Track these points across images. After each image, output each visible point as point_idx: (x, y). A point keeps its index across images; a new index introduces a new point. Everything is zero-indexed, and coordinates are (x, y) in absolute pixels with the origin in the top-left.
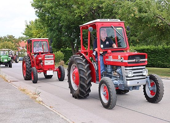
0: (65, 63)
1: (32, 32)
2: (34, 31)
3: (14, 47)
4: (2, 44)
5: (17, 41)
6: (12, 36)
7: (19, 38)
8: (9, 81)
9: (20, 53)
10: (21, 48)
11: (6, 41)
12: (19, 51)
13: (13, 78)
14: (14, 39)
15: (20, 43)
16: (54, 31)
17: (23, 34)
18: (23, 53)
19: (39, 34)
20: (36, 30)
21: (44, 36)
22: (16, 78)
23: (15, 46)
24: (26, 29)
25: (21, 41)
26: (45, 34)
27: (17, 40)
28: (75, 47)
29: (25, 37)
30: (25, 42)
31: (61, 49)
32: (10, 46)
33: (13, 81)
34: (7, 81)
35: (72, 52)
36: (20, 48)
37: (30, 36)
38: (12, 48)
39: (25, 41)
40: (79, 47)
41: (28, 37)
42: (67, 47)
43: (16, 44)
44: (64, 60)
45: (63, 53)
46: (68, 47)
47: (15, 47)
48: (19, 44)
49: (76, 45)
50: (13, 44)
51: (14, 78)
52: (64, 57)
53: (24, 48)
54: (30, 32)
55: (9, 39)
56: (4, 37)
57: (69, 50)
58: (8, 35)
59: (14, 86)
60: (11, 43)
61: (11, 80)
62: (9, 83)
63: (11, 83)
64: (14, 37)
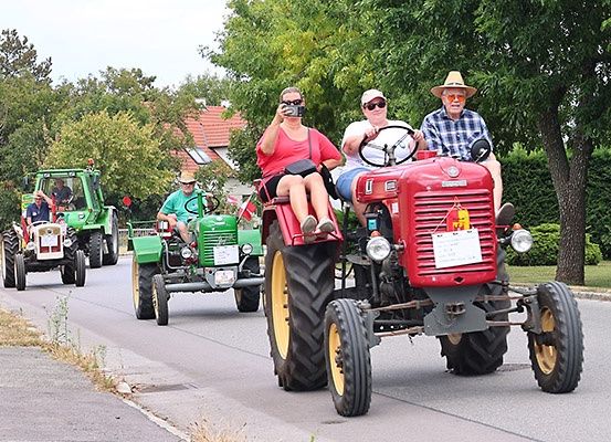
1: (274, 46)
2: (285, 40)
3: (151, 147)
4: (71, 135)
5: (175, 110)
6: (139, 73)
7: (188, 88)
8: (125, 388)
10: (201, 156)
11: (96, 111)
13: (148, 362)
14: (152, 97)
15: (190, 123)
16: (423, 31)
17: (215, 60)
18: (210, 188)
19: (323, 55)
20: (296, 32)
21: (352, 67)
22: (171, 365)
23: (157, 142)
24: (232, 26)
25: (196, 107)
26: (362, 60)
27: (170, 99)
28: (566, 139)
30: (229, 113)
32: (126, 144)
33: (154, 388)
34: (111, 387)
35: (546, 177)
36: (193, 153)
37: (259, 74)
38: (139, 154)
39: (226, 104)
40: (598, 143)
41: (247, 78)
42: (510, 139)
43: (167, 126)
46: (523, 140)
47: (163, 148)
48: (184, 130)
49: (572, 124)
50: (148, 130)
51: (160, 364)
53: (223, 154)
54: (261, 43)
55: (121, 94)
56: (83, 82)
57: (527, 163)
58: (110, 68)
59: (158, 421)
60: (134, 126)
61: (138, 379)
62: (126, 401)
63: (137, 403)
64: (152, 79)
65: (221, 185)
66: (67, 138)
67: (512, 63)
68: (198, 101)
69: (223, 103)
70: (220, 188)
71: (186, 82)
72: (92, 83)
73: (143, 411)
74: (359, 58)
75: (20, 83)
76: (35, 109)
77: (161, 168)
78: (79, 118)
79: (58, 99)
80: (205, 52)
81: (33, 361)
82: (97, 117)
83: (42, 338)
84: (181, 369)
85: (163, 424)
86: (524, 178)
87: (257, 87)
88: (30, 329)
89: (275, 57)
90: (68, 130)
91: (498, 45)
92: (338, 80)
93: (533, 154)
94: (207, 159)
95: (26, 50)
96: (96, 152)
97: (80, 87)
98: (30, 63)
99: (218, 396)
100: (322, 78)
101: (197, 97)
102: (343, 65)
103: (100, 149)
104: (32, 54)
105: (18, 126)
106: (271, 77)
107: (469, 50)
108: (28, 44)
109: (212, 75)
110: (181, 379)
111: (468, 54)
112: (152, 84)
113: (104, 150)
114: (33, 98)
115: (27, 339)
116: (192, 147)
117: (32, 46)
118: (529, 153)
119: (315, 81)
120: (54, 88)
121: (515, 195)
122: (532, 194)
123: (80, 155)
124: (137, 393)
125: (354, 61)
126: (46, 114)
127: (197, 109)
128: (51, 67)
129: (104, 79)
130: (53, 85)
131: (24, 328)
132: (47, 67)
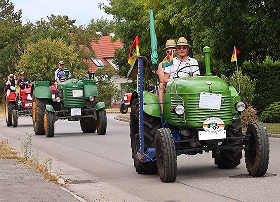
0: (259, 114)
3: (73, 57)
4: (32, 50)
5: (85, 38)
6: (67, 18)
7: (92, 26)
8: (61, 181)
9: (97, 80)
10: (99, 62)
11: (45, 37)
12: (90, 75)
13: (73, 168)
14: (75, 31)
15: (94, 45)
17: (107, 11)
18: (104, 79)
19: (164, 8)
21: (180, 15)
22: (85, 170)
23: (76, 54)
25: (97, 36)
26: (184, 10)
27: (83, 32)
29: (112, 23)
30: (114, 39)
31: (245, 63)
32: (60, 55)
33: (76, 182)
34: (55, 181)
36: (95, 61)
37: (129, 18)
38: (67, 60)
39: (113, 35)
41: (124, 20)
42: (264, 54)
43: (81, 46)
44: (254, 104)
45: (252, 78)
46: (271, 55)
47: (79, 57)
48: (90, 48)
50: (71, 48)
51: (79, 170)
52: (256, 92)
53: (111, 62)
55: (58, 29)
56: (38, 22)
57: (273, 67)
58: (52, 15)
59: (79, 198)
60: (64, 46)
61: (68, 177)
62: (62, 188)
63: (68, 189)
64: (74, 21)
65: (109, 78)
66: (30, 52)
67: (266, 12)
68: (98, 33)
69: (111, 34)
70: (109, 80)
71: (91, 23)
72: (43, 23)
73: (71, 193)
74: (183, 10)
75: (5, 23)
76: (13, 37)
77: (78, 68)
78: (36, 42)
79: (25, 31)
80: (102, 6)
81: (14, 166)
82: (45, 41)
83: (18, 155)
84: (90, 173)
85: (82, 200)
86: (272, 75)
87: (129, 25)
88: (12, 150)
89: (139, 9)
90: (30, 48)
91: (259, 2)
92: (172, 21)
93: (276, 62)
94: (102, 64)
95: (9, 6)
96: (45, 59)
97: (37, 25)
98: (11, 13)
99: (110, 186)
100: (164, 20)
101: (97, 31)
102: (174, 14)
103: (46, 58)
104: (12, 7)
105: (5, 46)
106: (137, 19)
107: (242, 5)
108: (9, 2)
109: (105, 19)
110: (90, 177)
111: (242, 7)
112: (74, 24)
113: (49, 59)
114: (12, 31)
115: (11, 155)
116: (95, 57)
117: (12, 3)
118: (274, 62)
119: (160, 22)
120: (23, 26)
121: (267, 85)
122: (276, 84)
123: (37, 61)
124: (68, 184)
125: (180, 11)
126: (19, 39)
127: (97, 37)
128: (21, 15)
129: (49, 21)
130: (23, 24)
131: (9, 149)
132: (19, 15)
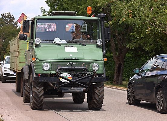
95: (12, 18)
104: (14, 19)
117: (14, 17)
132: (17, 23)
